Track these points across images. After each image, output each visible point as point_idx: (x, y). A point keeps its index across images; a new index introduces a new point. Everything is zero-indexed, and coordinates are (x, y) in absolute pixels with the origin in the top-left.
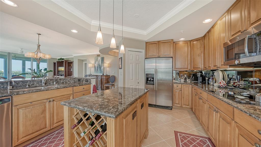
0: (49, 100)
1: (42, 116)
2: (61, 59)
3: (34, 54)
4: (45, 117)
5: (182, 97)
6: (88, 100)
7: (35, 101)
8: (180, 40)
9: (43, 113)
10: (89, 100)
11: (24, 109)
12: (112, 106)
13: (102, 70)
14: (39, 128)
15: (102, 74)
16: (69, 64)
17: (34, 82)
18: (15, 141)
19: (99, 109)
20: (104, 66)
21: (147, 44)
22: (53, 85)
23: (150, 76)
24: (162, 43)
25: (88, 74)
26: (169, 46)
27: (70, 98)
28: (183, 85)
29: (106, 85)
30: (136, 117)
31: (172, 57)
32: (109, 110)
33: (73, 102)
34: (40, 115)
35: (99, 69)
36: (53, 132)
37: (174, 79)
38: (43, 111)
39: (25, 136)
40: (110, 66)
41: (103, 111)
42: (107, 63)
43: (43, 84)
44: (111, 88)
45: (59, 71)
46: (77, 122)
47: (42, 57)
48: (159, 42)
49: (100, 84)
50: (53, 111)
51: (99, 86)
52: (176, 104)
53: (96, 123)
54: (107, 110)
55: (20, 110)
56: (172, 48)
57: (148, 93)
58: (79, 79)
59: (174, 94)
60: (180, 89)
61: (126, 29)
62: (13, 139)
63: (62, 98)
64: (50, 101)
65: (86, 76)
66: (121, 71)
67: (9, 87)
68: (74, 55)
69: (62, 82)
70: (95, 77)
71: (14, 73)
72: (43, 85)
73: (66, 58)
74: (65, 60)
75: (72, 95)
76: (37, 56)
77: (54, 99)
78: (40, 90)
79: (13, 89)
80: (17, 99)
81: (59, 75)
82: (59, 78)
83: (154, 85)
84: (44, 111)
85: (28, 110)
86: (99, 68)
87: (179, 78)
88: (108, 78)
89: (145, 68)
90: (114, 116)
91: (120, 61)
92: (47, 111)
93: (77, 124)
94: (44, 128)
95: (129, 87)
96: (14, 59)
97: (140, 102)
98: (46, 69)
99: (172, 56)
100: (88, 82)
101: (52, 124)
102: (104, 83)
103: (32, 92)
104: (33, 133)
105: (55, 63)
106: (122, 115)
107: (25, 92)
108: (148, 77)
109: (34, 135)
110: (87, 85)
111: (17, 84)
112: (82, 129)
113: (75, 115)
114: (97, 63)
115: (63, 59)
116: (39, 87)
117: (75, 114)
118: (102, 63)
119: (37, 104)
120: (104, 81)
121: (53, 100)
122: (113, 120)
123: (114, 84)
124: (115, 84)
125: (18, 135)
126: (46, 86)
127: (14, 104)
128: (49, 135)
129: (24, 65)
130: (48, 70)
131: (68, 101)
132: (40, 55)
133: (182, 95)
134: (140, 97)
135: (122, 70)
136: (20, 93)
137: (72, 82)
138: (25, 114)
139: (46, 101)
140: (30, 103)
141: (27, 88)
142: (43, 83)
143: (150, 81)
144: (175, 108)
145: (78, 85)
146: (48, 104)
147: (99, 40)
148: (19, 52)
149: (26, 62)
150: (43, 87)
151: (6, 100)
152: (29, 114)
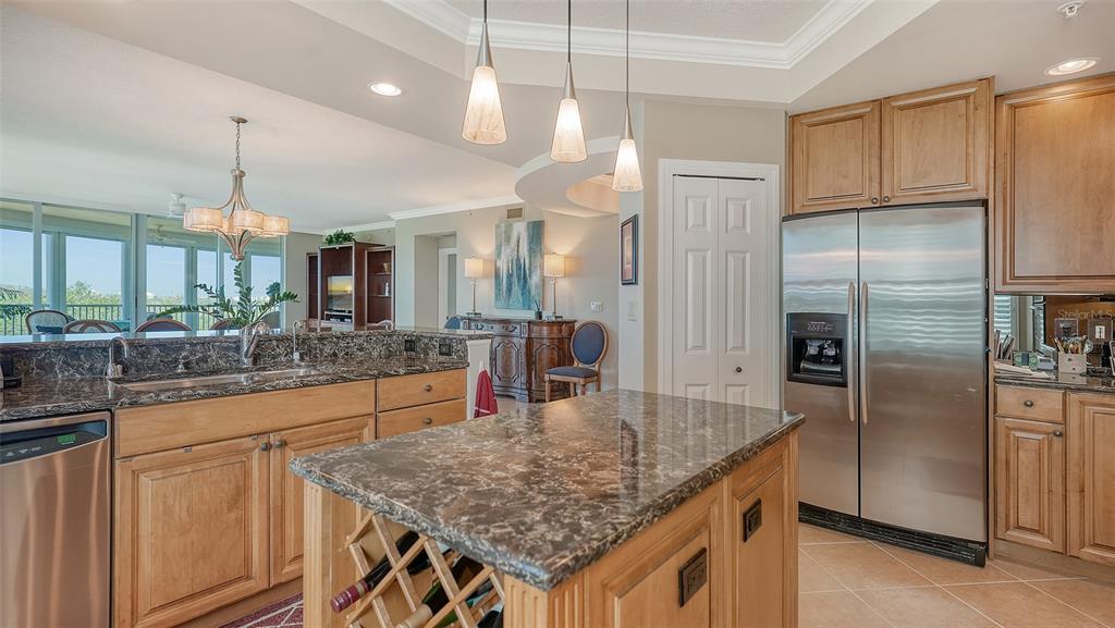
0: (263, 440)
1: (233, 515)
2: (338, 236)
3: (217, 216)
4: (244, 524)
5: (1073, 486)
6: (423, 455)
7: (206, 438)
8: (1052, 72)
9: (236, 501)
10: (429, 457)
11: (158, 474)
12: (546, 509)
13: (533, 293)
14: (216, 575)
15: (531, 316)
16: (373, 261)
17: (210, 350)
18: (124, 621)
19: (465, 518)
20: (542, 268)
21: (798, 127)
22: (290, 364)
23: (813, 326)
24: (901, 108)
25: (463, 310)
26: (961, 123)
27: (360, 437)
28: (1074, 397)
29: (554, 377)
30: (706, 586)
31: (985, 203)
32: (521, 533)
33: (347, 461)
34: (226, 510)
35: (516, 288)
36: (280, 606)
37: (1004, 354)
38: (238, 494)
39: (162, 607)
40: (579, 267)
41: (482, 536)
42: (559, 251)
43: (245, 360)
44: (579, 391)
45: (331, 297)
46: (364, 576)
47: (250, 229)
48: (880, 104)
49: (524, 371)
50: (283, 498)
51: (520, 382)
52: (1019, 527)
53: (456, 596)
54: (510, 529)
55: (143, 479)
56: (982, 137)
57: (794, 440)
58: (411, 341)
59: (1001, 455)
60: (1051, 427)
61: (650, 45)
62: (116, 613)
63: (320, 436)
64: (268, 447)
65: (453, 323)
66: (633, 296)
67: (112, 370)
68: (397, 216)
69: (328, 350)
70: (497, 328)
71: (155, 306)
72: (247, 362)
73: (363, 233)
74: (356, 243)
75: (371, 422)
76: (231, 226)
77: (285, 438)
78: (226, 391)
79: (127, 378)
80: (133, 428)
81: (332, 316)
82: (330, 329)
83: (844, 385)
84: (240, 495)
85: (173, 479)
86: (519, 279)
87: (1043, 347)
88: (565, 334)
89: (785, 280)
90: (545, 576)
91: (626, 239)
92: (255, 495)
93: (360, 588)
94: (240, 579)
95: (679, 393)
96: (156, 241)
97: (734, 494)
98: (278, 284)
99: (982, 195)
100: (450, 352)
101: (275, 558)
102: (545, 362)
103: (188, 398)
104: (192, 596)
105: (312, 259)
106: (604, 569)
107: (162, 397)
108: (803, 335)
109: (197, 609)
110: (446, 369)
111: (143, 356)
112: (387, 616)
113: (355, 534)
114: (507, 253)
115: (347, 237)
116: (226, 371)
117: (360, 526)
118: (531, 250)
119: (212, 457)
120: (546, 355)
121: (284, 444)
122: (536, 598)
123: (596, 368)
124: (604, 372)
125: (134, 598)
126: (258, 370)
127: (123, 448)
128: (264, 618)
129: (191, 267)
130: (283, 290)
131: (326, 454)
132: (246, 220)
133: (1073, 469)
134: (734, 463)
135: (637, 293)
136: (144, 399)
137: (375, 354)
138: (165, 502)
139: (247, 442)
140: (182, 450)
141: (178, 376)
142: (246, 355)
143: (819, 358)
144: (1006, 559)
145: (402, 371)
146: (260, 459)
147: (481, 119)
148: (171, 208)
149: (200, 253)
150: (246, 375)
151: (90, 428)
152: (177, 504)
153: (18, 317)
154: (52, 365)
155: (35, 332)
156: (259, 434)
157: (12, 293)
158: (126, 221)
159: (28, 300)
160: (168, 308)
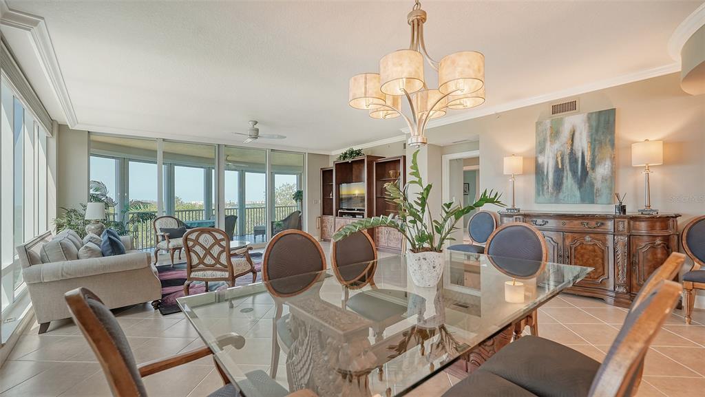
13: (597, 184)
16: (381, 169)
20: (614, 158)
35: (570, 182)
45: (342, 199)
73: (366, 149)
74: (367, 156)
81: (345, 214)
86: (574, 173)
114: (554, 148)
118: (594, 142)
153: (149, 221)
157: (145, 204)
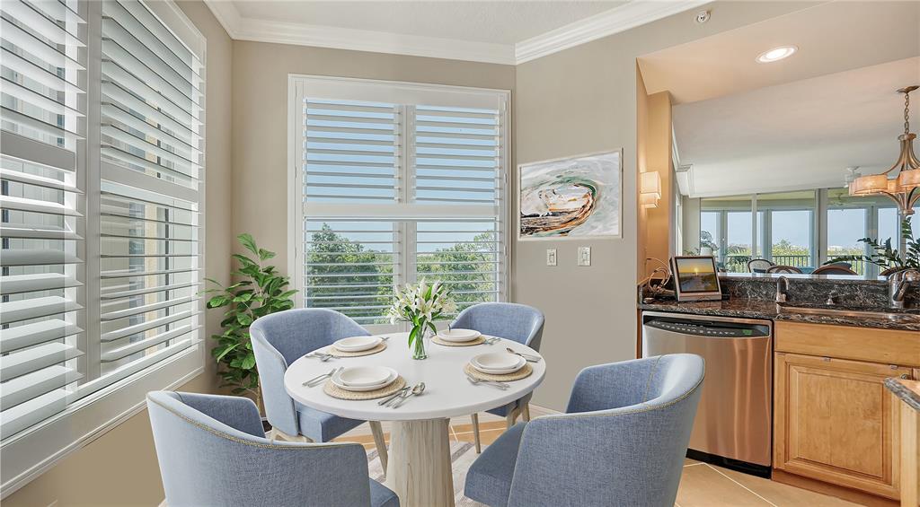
1: (870, 423)
3: (881, 181)
4: (882, 435)
7: (843, 355)
9: (873, 413)
11: (804, 369)
14: (853, 463)
17: (857, 291)
34: (862, 416)
38: (876, 408)
43: (895, 303)
55: (793, 369)
62: (775, 447)
67: (779, 297)
71: (829, 256)
76: (898, 186)
78: (876, 325)
79: (789, 303)
80: (786, 335)
84: (878, 410)
85: (815, 377)
96: (837, 206)
103: (828, 322)
107: (806, 318)
111: (800, 290)
116: (872, 309)
119: (848, 371)
125: (786, 444)
126: (910, 312)
127: (780, 346)
129: (872, 222)
132: (915, 178)
136: (794, 317)
138: (809, 390)
140: (823, 359)
141: (827, 307)
142: (895, 298)
149: (881, 211)
150: (894, 315)
151: (759, 328)
152: (818, 395)
153: (745, 263)
154: (746, 290)
155: (753, 271)
156: (898, 366)
157: (741, 249)
158: (811, 195)
159: (748, 253)
160: (834, 258)
